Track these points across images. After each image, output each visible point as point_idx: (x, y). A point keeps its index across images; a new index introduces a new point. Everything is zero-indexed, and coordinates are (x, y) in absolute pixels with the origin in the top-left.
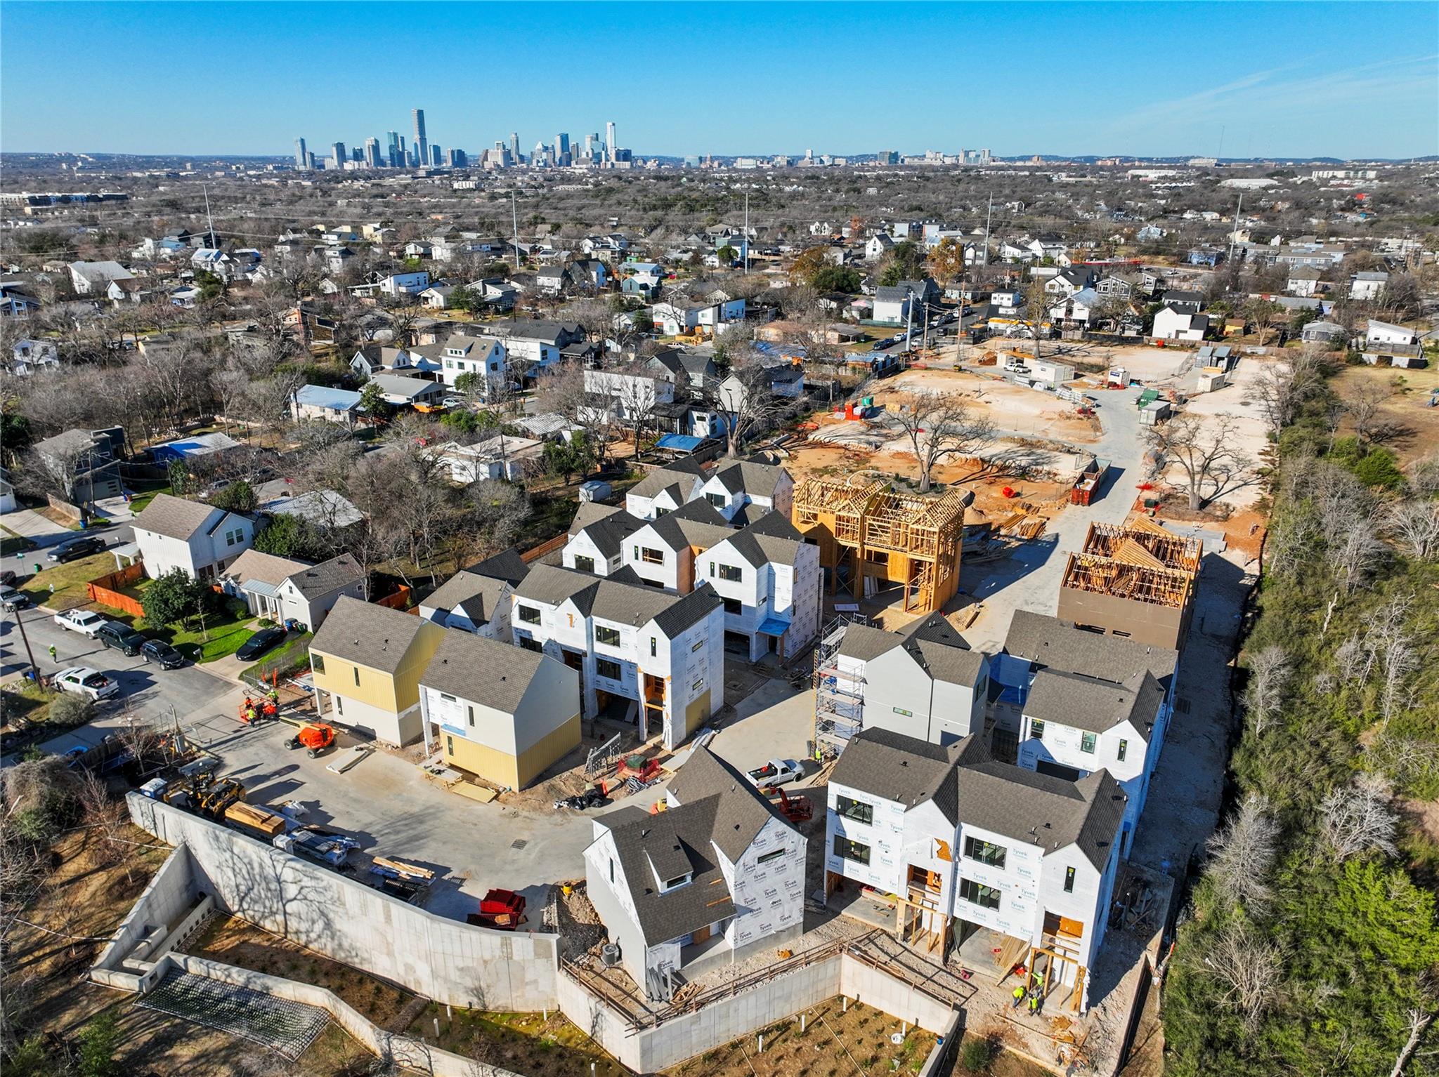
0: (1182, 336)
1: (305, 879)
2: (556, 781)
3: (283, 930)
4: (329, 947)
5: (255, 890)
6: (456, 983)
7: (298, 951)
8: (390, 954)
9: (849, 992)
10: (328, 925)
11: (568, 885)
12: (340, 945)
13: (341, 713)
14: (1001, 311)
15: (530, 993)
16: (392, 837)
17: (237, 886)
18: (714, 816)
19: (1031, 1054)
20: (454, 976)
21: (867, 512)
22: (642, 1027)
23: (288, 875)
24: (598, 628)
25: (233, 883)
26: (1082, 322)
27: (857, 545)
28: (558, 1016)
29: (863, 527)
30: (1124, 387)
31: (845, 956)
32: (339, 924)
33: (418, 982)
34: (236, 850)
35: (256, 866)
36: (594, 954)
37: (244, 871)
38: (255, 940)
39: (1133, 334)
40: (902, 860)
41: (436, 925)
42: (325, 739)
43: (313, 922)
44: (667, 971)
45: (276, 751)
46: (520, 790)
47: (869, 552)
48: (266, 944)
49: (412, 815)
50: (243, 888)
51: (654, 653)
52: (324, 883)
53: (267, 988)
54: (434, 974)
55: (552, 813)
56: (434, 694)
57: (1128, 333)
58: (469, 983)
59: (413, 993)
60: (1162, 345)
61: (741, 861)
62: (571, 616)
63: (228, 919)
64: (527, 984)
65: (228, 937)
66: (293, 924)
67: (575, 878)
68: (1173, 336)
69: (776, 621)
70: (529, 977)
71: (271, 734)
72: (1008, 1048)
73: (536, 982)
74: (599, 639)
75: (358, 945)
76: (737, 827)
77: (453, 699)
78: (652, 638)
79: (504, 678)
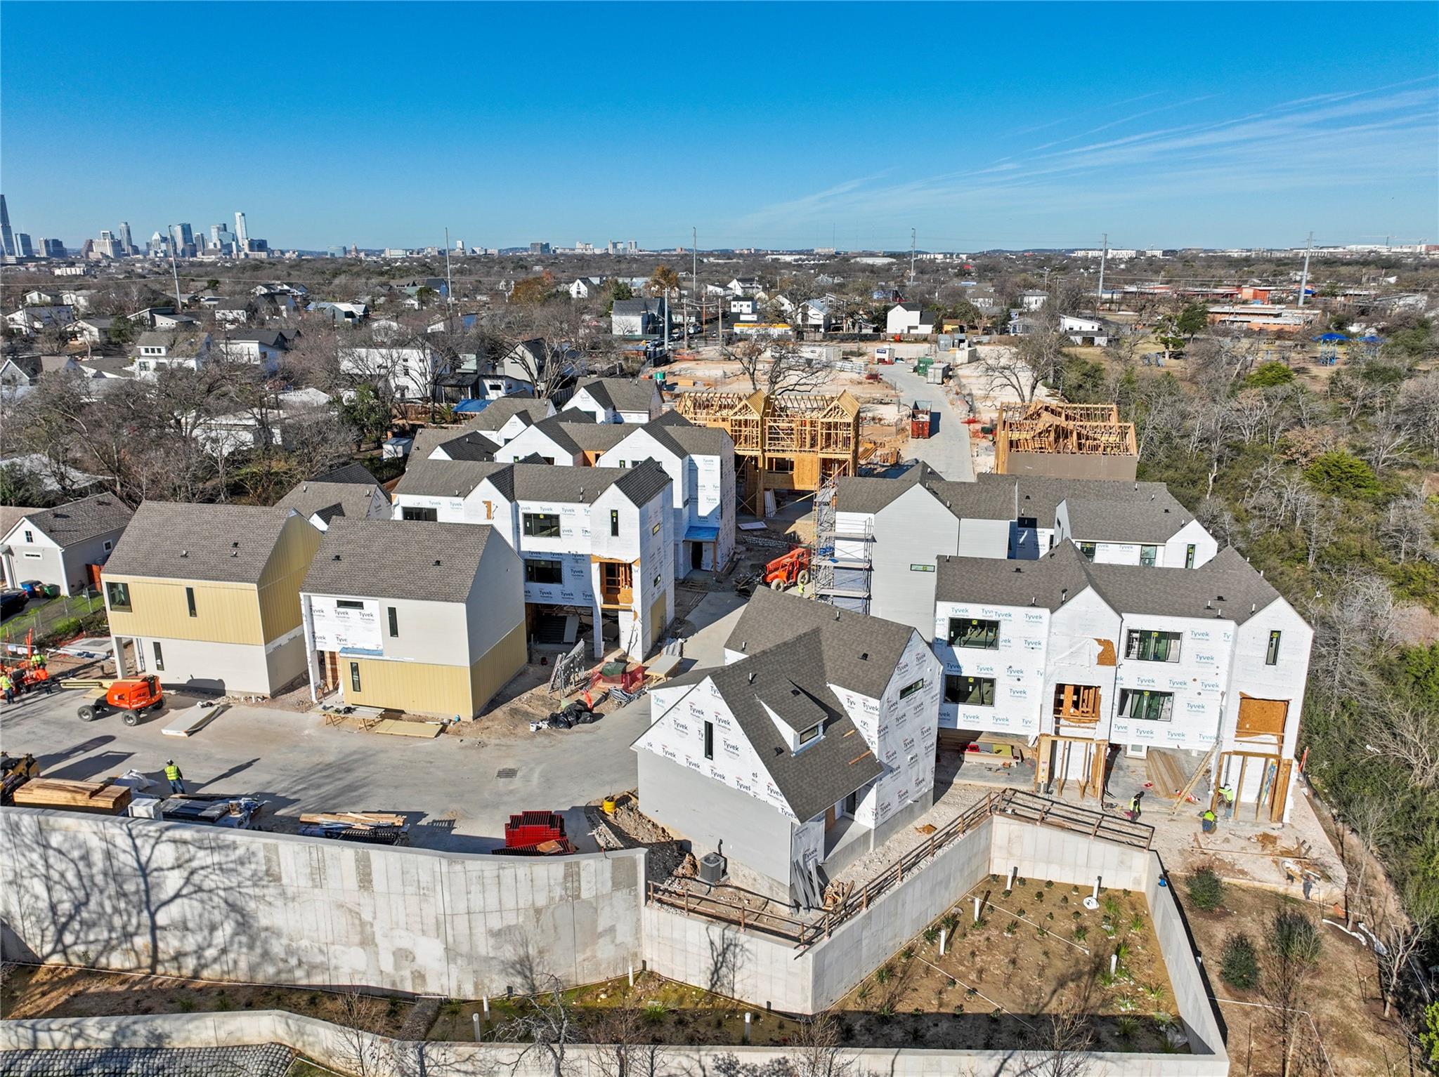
0: (912, 331)
1: (201, 854)
2: (517, 703)
3: (146, 961)
4: (243, 964)
5: (93, 905)
6: (487, 959)
7: (183, 987)
8: (367, 941)
9: (1001, 867)
10: (244, 924)
11: (610, 799)
12: (266, 955)
13: (162, 668)
14: (742, 318)
15: (605, 951)
16: (312, 793)
17: (53, 908)
18: (820, 654)
19: (1254, 879)
20: (484, 946)
21: (764, 413)
22: (810, 942)
23: (165, 854)
24: (527, 517)
25: (43, 904)
26: (817, 327)
27: (758, 453)
28: (645, 975)
29: (763, 431)
30: (891, 363)
31: (997, 819)
32: (265, 917)
33: (420, 976)
34: (55, 840)
35: (98, 858)
36: (684, 876)
37: (71, 876)
38: (95, 987)
39: (870, 331)
40: (1046, 682)
42: (152, 693)
43: (213, 928)
44: (811, 866)
45: (67, 726)
46: (475, 718)
47: (771, 460)
48: (119, 988)
49: (329, 766)
50: (66, 907)
51: (615, 532)
52: (241, 852)
53: (160, 1037)
54: (451, 954)
55: (533, 736)
56: (324, 604)
57: (864, 331)
58: (509, 953)
59: (412, 998)
60: (899, 339)
61: (886, 695)
62: (488, 504)
63: (33, 972)
64: (600, 935)
65: (44, 994)
66: (170, 944)
67: (619, 791)
68: (906, 332)
69: (700, 528)
70: (603, 924)
71: (48, 708)
72: (1225, 880)
73: (612, 930)
74: (528, 532)
75: (304, 943)
76: (865, 656)
77: (359, 605)
78: (612, 511)
79: (438, 563)
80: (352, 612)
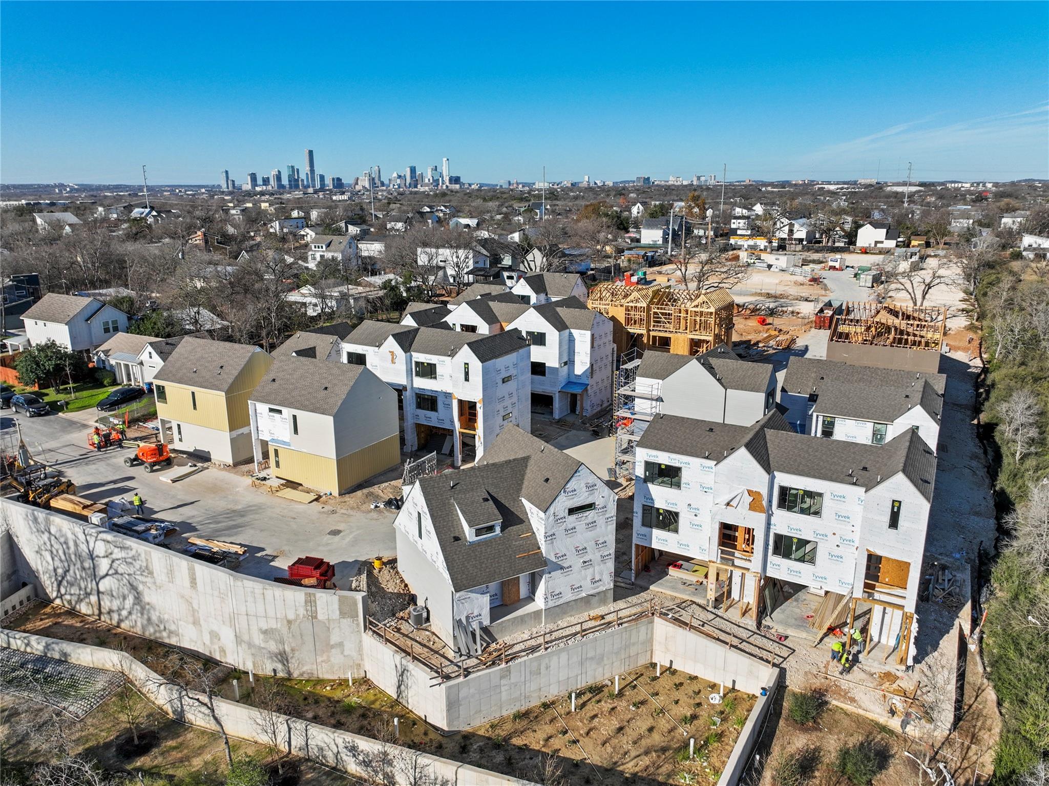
0: (879, 245)
1: (116, 550)
2: (376, 489)
3: (96, 612)
4: (139, 624)
5: (71, 572)
6: (260, 648)
7: (109, 630)
8: (196, 623)
9: (661, 659)
10: (138, 598)
11: (379, 559)
12: (149, 620)
13: (181, 440)
14: (739, 232)
15: (336, 658)
16: (212, 526)
17: (55, 570)
18: (523, 476)
19: (860, 707)
20: (258, 639)
21: (651, 302)
22: (447, 677)
23: (100, 549)
24: (417, 363)
25: (51, 568)
26: (801, 240)
27: (644, 332)
28: (365, 681)
29: (648, 316)
30: (841, 269)
31: (657, 620)
32: (148, 597)
33: (223, 651)
34: (53, 530)
35: (71, 544)
36: (402, 618)
37: (61, 552)
38: (69, 621)
39: (842, 245)
40: (713, 519)
41: (239, 583)
42: (161, 454)
43: (124, 598)
44: (475, 625)
45: (116, 468)
46: (340, 494)
47: (654, 337)
48: (79, 625)
49: (234, 511)
50: (60, 571)
51: (467, 379)
52: (133, 553)
53: (65, 655)
54: (238, 640)
55: (370, 511)
56: (263, 408)
57: (837, 244)
58: (273, 647)
59: (217, 663)
60: (865, 251)
61: (551, 510)
62: (392, 353)
63: (46, 606)
64: (332, 647)
65: (41, 620)
66: (106, 604)
67: (387, 556)
68: (873, 245)
69: (575, 383)
70: (334, 639)
71: (115, 457)
72: (834, 702)
73: (341, 645)
74: (418, 374)
75: (166, 617)
76: (547, 480)
77: (280, 412)
78: (465, 364)
79: (326, 388)
80: (277, 415)
